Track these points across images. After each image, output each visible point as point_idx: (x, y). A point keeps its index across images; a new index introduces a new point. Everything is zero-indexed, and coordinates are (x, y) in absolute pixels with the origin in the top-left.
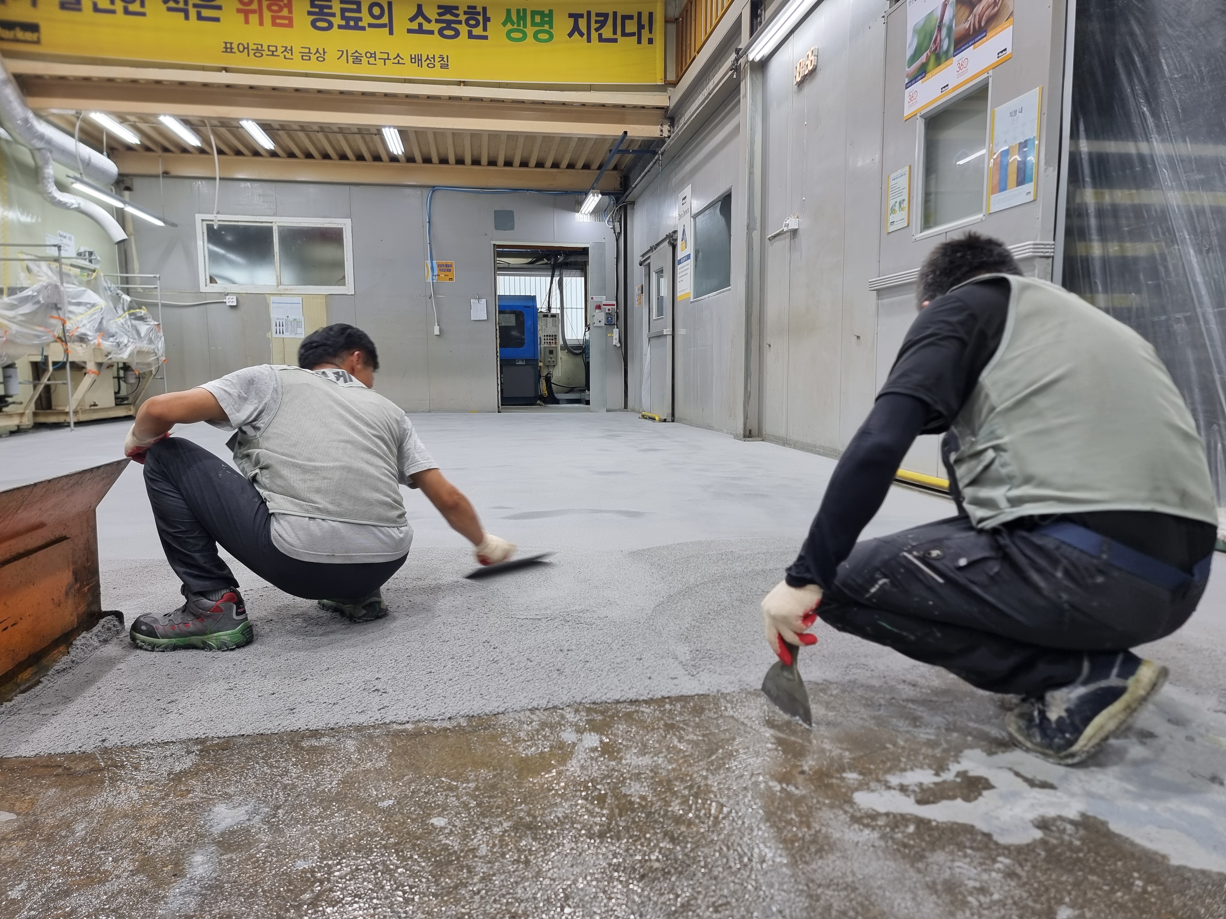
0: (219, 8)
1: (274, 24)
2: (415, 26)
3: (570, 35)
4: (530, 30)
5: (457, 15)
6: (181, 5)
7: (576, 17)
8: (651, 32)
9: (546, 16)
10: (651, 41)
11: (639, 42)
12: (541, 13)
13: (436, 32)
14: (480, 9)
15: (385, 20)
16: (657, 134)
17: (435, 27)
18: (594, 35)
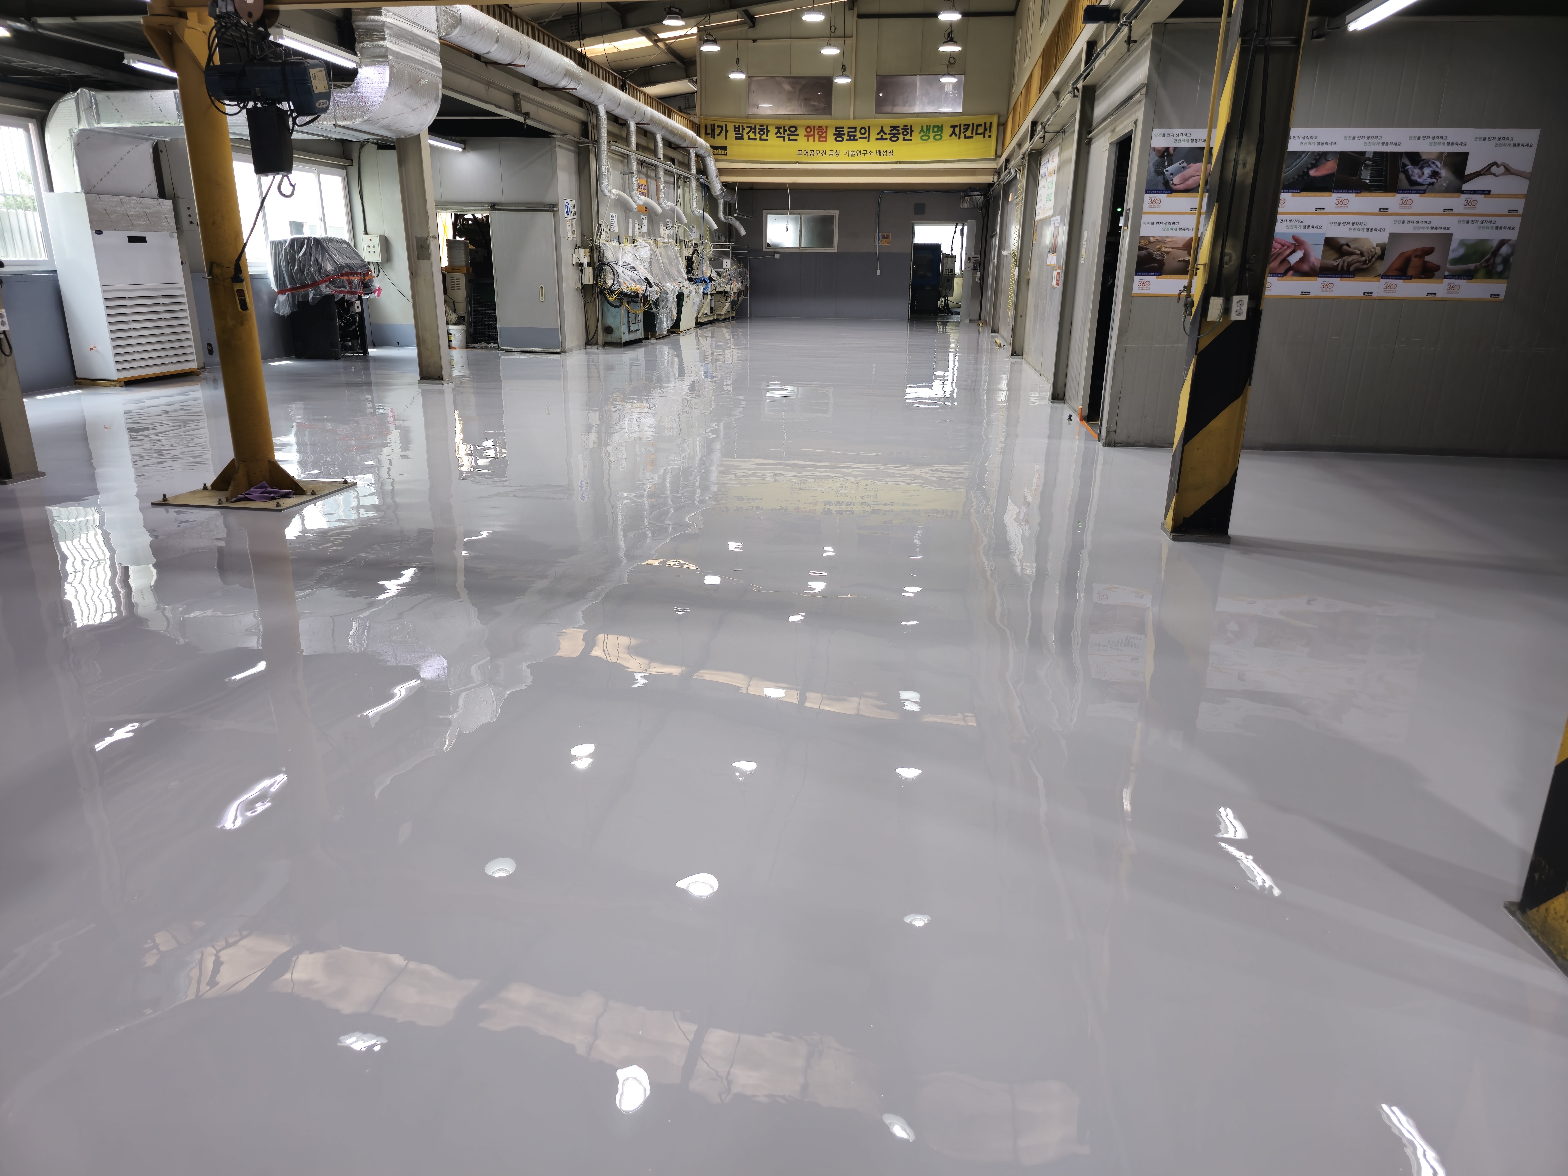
0: (797, 135)
1: (820, 141)
2: (879, 137)
3: (951, 136)
4: (932, 135)
5: (899, 130)
6: (782, 135)
7: (954, 127)
8: (990, 132)
9: (940, 127)
10: (990, 136)
11: (984, 137)
12: (937, 126)
13: (888, 139)
14: (909, 127)
15: (866, 135)
16: (991, 181)
17: (888, 136)
18: (962, 135)
